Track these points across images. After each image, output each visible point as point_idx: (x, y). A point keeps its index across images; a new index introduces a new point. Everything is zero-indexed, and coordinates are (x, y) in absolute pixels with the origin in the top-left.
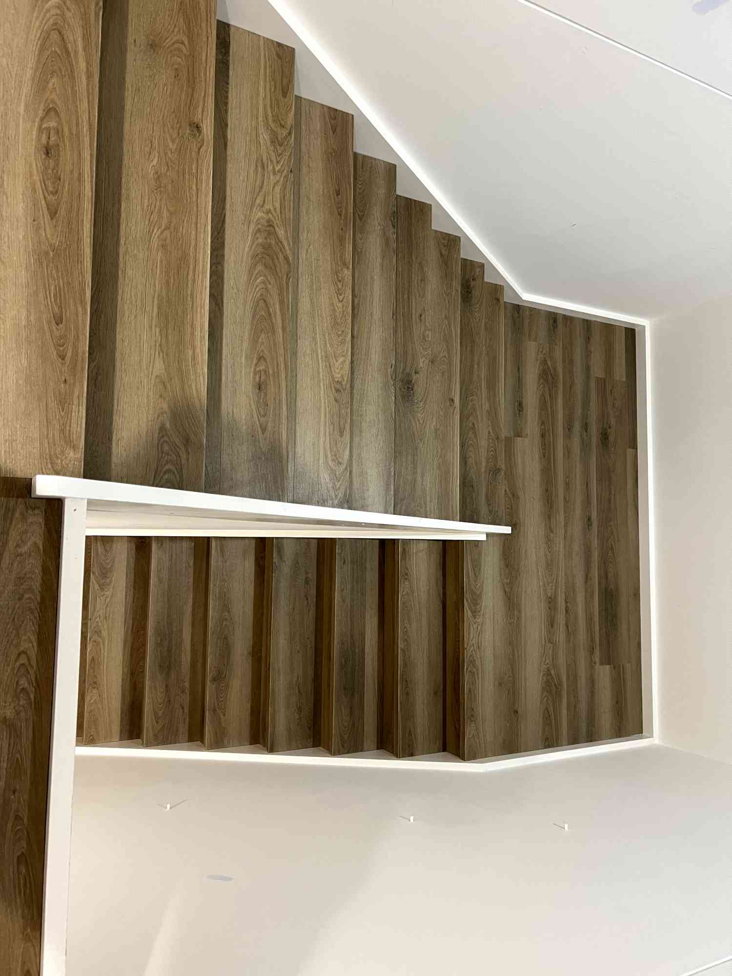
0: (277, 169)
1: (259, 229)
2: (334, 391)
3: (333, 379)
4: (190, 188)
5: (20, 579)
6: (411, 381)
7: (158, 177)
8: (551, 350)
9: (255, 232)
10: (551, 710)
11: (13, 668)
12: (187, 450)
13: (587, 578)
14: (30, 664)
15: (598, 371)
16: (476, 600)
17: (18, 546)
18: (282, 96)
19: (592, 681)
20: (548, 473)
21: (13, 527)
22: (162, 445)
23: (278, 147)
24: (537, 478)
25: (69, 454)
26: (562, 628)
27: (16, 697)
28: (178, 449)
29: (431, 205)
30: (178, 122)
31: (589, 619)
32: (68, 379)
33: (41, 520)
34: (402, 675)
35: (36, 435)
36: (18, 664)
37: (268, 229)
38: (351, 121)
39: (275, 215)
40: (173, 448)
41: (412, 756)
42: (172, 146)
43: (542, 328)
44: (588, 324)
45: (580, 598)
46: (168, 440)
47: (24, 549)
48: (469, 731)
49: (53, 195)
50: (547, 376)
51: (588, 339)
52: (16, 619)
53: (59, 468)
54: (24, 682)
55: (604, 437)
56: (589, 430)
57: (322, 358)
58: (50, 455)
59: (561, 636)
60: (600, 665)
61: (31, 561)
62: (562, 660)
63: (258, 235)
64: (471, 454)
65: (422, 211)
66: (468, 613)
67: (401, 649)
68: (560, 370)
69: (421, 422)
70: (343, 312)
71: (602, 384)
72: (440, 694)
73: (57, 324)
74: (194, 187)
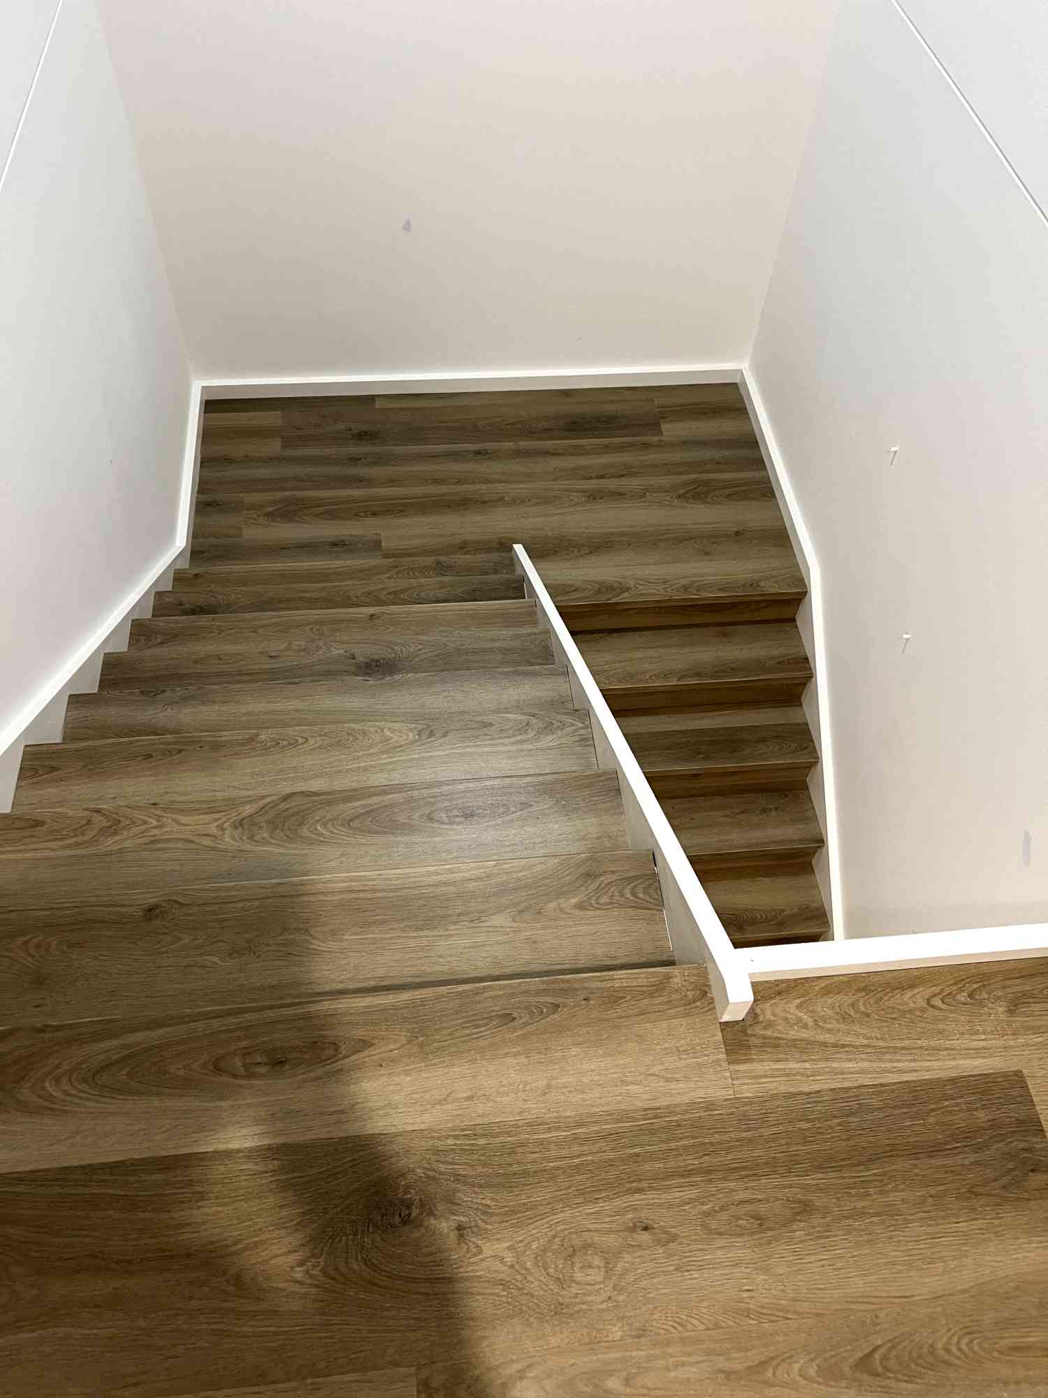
0: (155, 823)
1: (248, 838)
2: (433, 739)
3: (416, 741)
4: (243, 909)
5: (845, 1017)
6: (367, 663)
7: (233, 952)
8: (252, 507)
9: (254, 843)
10: (727, 491)
11: (951, 1011)
12: (601, 875)
13: (556, 454)
14: (939, 994)
15: (274, 446)
16: (604, 588)
17: (806, 1026)
18: (42, 826)
19: (686, 444)
20: (425, 506)
21: (783, 1036)
22: (601, 904)
23: (122, 824)
24: (432, 519)
25: (677, 983)
26: (625, 482)
27: (981, 1004)
28: (603, 885)
29: (105, 654)
30: (148, 936)
31: (607, 449)
32: (583, 996)
33: (768, 1004)
34: (712, 677)
35: (664, 1024)
36: (943, 1007)
37: (246, 826)
38: (34, 749)
39: (224, 819)
40: (604, 891)
41: (807, 659)
42: (186, 939)
43: (219, 521)
44: (206, 461)
45: (583, 461)
46: (594, 898)
47: (806, 1018)
48: (772, 588)
49: (339, 1047)
50: (289, 511)
51: (229, 461)
52: (894, 1016)
53: (698, 992)
54: (962, 997)
55: (361, 436)
56: (358, 457)
57: (390, 757)
58: (684, 1005)
59: (633, 483)
60: (662, 435)
61: (819, 1009)
62: (666, 481)
63: (257, 838)
64: (431, 594)
65: (115, 666)
66: (625, 597)
67: (679, 680)
68: (278, 495)
69: (420, 647)
70: (321, 735)
71: (287, 442)
72: (728, 629)
73: (514, 1019)
74: (240, 905)
